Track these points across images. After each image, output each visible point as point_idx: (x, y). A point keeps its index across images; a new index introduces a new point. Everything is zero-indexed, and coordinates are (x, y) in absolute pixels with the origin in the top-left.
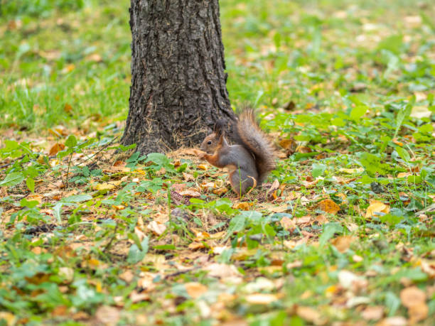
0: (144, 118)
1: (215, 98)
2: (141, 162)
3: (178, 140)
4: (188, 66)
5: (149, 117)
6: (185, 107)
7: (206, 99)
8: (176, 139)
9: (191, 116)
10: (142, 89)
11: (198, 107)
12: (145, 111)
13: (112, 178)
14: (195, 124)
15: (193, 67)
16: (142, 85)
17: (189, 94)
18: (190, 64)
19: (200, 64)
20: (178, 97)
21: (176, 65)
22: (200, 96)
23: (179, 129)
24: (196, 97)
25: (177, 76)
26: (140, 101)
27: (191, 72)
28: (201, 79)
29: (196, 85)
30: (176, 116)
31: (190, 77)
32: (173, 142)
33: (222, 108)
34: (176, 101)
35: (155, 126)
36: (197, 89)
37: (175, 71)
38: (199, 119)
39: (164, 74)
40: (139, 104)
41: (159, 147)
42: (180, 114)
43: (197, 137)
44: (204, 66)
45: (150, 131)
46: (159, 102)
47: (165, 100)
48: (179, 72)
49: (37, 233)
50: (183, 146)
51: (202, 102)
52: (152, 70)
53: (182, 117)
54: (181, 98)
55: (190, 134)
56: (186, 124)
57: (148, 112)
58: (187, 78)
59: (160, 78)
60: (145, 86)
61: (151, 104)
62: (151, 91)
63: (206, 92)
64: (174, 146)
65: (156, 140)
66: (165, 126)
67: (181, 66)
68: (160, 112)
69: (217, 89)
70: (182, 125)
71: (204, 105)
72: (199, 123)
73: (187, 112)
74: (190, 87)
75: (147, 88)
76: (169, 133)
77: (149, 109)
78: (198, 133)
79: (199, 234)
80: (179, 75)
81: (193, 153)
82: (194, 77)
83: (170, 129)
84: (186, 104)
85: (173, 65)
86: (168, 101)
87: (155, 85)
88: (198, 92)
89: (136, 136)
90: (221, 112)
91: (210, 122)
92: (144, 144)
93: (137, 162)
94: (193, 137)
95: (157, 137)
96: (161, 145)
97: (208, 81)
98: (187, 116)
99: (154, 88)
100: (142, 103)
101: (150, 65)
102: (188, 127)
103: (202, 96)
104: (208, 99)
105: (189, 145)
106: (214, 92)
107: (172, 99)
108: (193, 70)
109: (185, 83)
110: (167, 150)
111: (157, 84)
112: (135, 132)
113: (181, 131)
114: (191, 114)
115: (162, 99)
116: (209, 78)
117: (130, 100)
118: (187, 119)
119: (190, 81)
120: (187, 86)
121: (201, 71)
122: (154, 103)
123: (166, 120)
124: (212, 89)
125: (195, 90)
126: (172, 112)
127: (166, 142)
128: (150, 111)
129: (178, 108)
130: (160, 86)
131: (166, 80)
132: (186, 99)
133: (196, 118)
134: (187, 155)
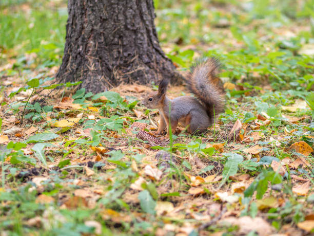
0: (86, 56)
1: (149, 37)
2: (88, 99)
3: (118, 77)
4: (127, 7)
5: (91, 55)
6: (123, 46)
7: (142, 38)
8: (116, 76)
9: (129, 55)
10: (83, 28)
11: (136, 45)
12: (86, 49)
13: (67, 114)
14: (133, 62)
15: (131, 8)
16: (82, 24)
17: (127, 33)
18: (129, 5)
19: (138, 5)
20: (118, 36)
21: (116, 6)
22: (137, 35)
23: (119, 67)
24: (134, 37)
25: (117, 16)
26: (80, 39)
27: (130, 13)
28: (138, 20)
29: (133, 25)
30: (115, 54)
31: (129, 17)
32: (114, 78)
33: (155, 47)
34: (116, 40)
35: (97, 63)
36: (135, 29)
37: (114, 12)
38: (136, 57)
39: (105, 14)
40: (80, 42)
41: (102, 83)
42: (119, 52)
43: (136, 74)
44: (141, 7)
45: (92, 68)
46: (100, 41)
47: (105, 39)
48: (119, 13)
49: (30, 177)
50: (123, 82)
51: (139, 42)
52: (93, 11)
53: (121, 55)
54: (120, 37)
55: (128, 71)
56: (125, 62)
57: (89, 50)
58: (126, 18)
59: (101, 18)
60: (85, 25)
61: (92, 42)
62: (92, 30)
63: (142, 31)
64: (115, 83)
65: (99, 77)
66: (106, 64)
67: (120, 7)
68: (101, 51)
69: (151, 29)
70: (122, 62)
71: (141, 44)
72: (137, 61)
73: (125, 51)
74: (129, 26)
75: (88, 28)
76: (110, 70)
77: (90, 47)
78: (136, 70)
79: (193, 178)
80: (119, 15)
81: (134, 90)
82: (132, 17)
83: (111, 67)
84: (125, 43)
85: (114, 6)
86: (108, 40)
87: (96, 24)
88: (135, 32)
89: (78, 73)
90: (154, 51)
91: (147, 60)
92: (87, 81)
93: (84, 98)
94: (132, 75)
95: (99, 74)
96: (104, 82)
97: (144, 21)
98: (126, 54)
99: (95, 28)
100: (83, 41)
101: (91, 5)
102: (127, 64)
103: (139, 35)
104: (144, 39)
105: (128, 82)
106: (148, 31)
107: (112, 38)
108: (131, 10)
109: (124, 23)
110: (109, 86)
111: (98, 23)
112: (77, 69)
113: (120, 69)
114: (129, 52)
115: (102, 37)
116: (145, 18)
117: (66, 38)
118: (126, 57)
119: (129, 21)
120: (126, 26)
121: (138, 12)
122: (95, 42)
123: (107, 58)
124: (147, 29)
125: (133, 30)
126: (112, 50)
127: (108, 79)
128: (91, 49)
129: (118, 47)
130: (101, 26)
131: (106, 20)
132: (124, 39)
133: (134, 56)
134: (129, 91)
